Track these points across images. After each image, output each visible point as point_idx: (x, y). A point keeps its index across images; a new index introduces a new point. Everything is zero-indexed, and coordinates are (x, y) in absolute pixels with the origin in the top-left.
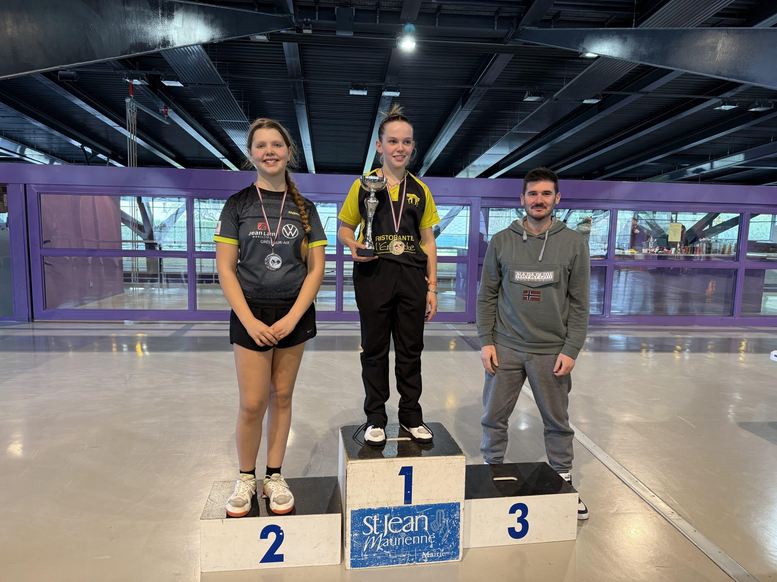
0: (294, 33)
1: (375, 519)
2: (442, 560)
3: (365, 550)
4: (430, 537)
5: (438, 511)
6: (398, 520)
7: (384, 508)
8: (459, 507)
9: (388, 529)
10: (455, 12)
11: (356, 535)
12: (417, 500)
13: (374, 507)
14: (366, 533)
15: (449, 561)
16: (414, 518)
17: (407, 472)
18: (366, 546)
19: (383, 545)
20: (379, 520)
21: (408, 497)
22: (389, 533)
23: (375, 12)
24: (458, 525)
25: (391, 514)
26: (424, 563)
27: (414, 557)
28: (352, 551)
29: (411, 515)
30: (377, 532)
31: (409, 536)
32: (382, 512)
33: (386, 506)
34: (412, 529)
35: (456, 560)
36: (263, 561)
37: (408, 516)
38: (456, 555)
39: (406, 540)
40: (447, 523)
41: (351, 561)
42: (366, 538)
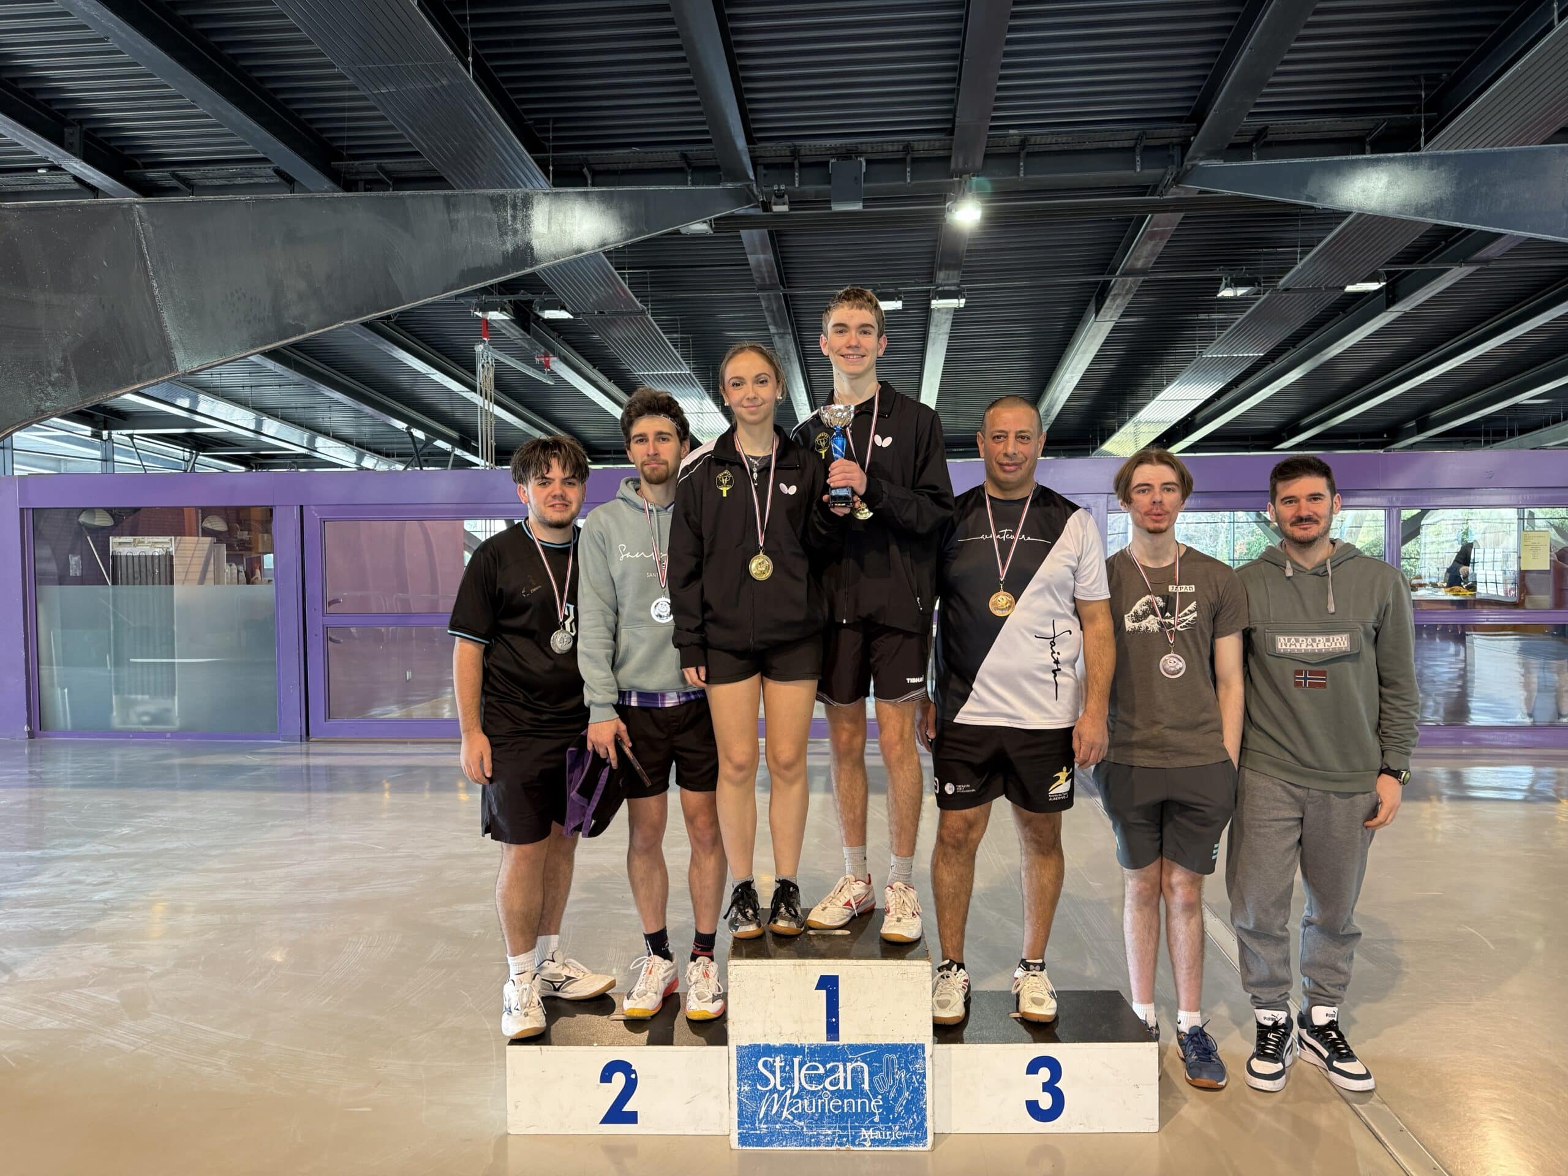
0: (759, 212)
1: (778, 1063)
2: (897, 1146)
3: (761, 1116)
4: (873, 1103)
5: (887, 1056)
6: (816, 1068)
7: (791, 1045)
8: (924, 1052)
9: (800, 1083)
10: (1055, 148)
11: (746, 1088)
12: (848, 1036)
13: (777, 1042)
14: (762, 1086)
15: (909, 1148)
16: (845, 1065)
17: (829, 984)
18: (763, 1110)
19: (793, 1109)
20: (785, 1066)
21: (833, 1029)
22: (802, 1089)
23: (903, 161)
24: (922, 1083)
25: (804, 1057)
26: (865, 1148)
27: (847, 1136)
28: (739, 1116)
29: (838, 1061)
30: (782, 1085)
31: (837, 1097)
32: (790, 1051)
33: (795, 1041)
34: (841, 1086)
35: (921, 1148)
36: (605, 1121)
37: (834, 1061)
38: (921, 1138)
39: (831, 1104)
40: (903, 1080)
41: (739, 1134)
42: (763, 1094)
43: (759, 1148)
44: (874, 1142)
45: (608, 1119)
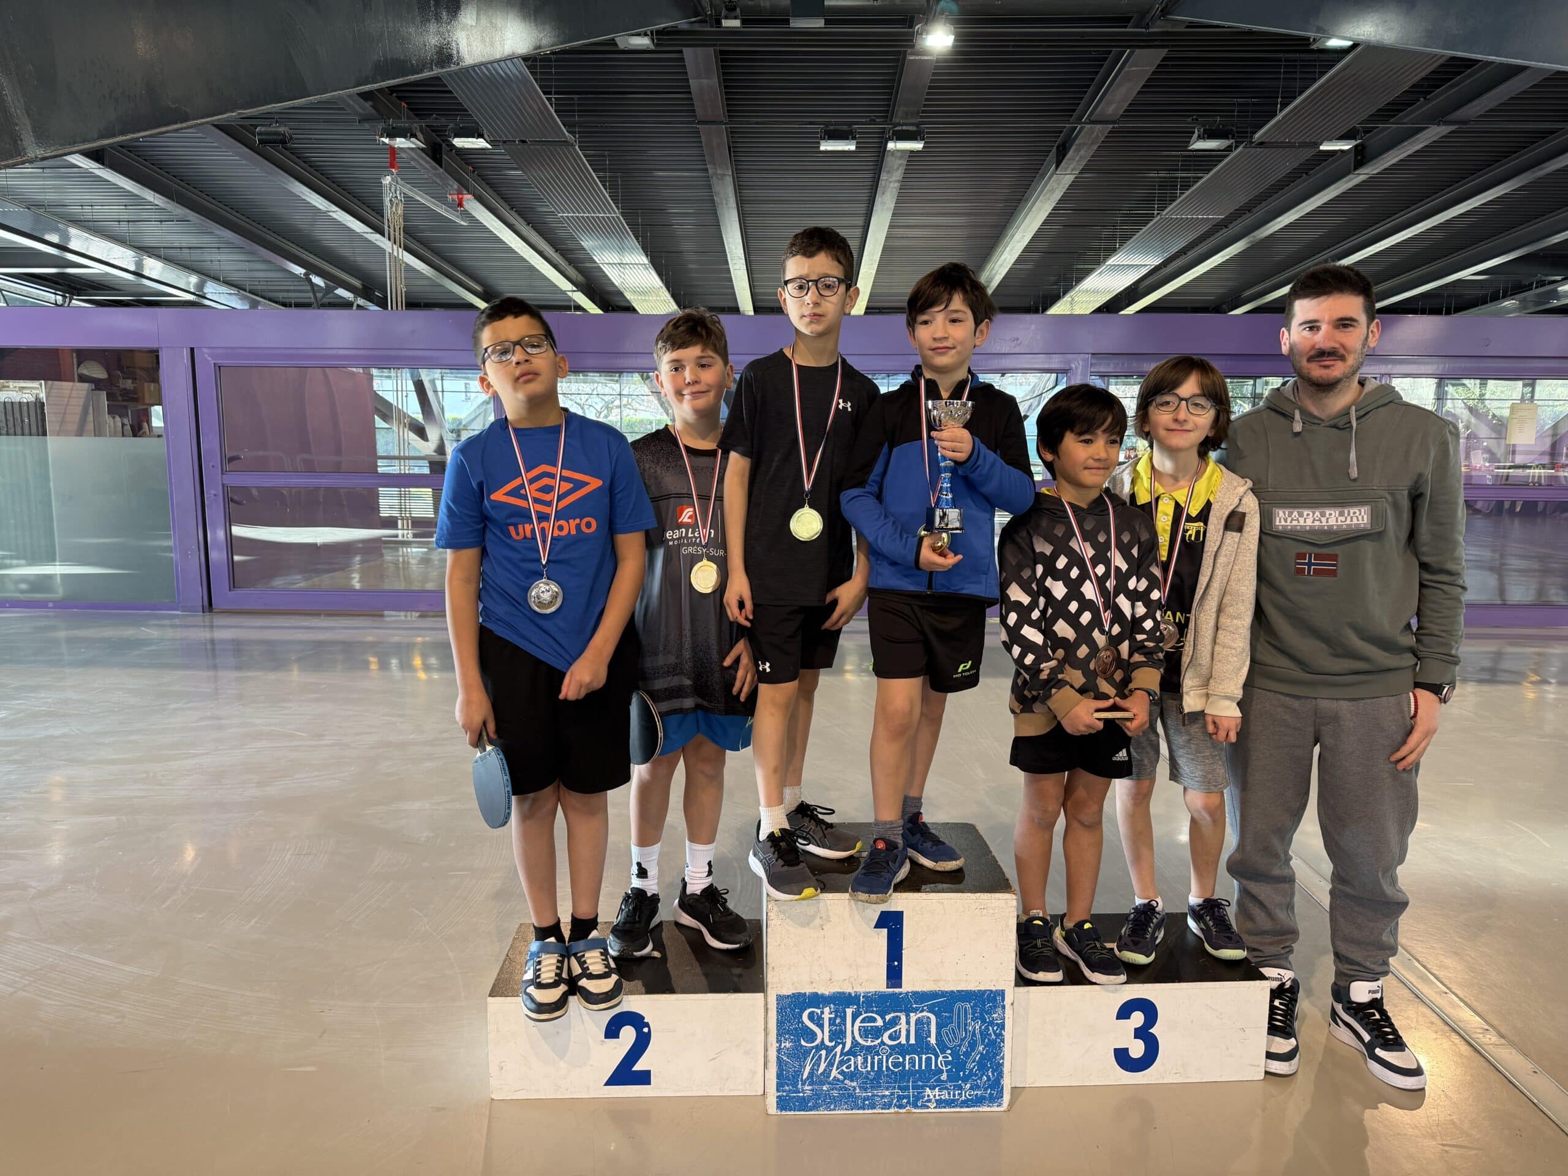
0: (706, 26)
1: (827, 1014)
2: (967, 1107)
3: (805, 1077)
4: (940, 1059)
5: (958, 1004)
6: (874, 1020)
7: (843, 993)
8: (1003, 1000)
9: (854, 1038)
11: (788, 1045)
12: (913, 981)
13: (825, 990)
14: (807, 1042)
15: (980, 1109)
16: (908, 1016)
17: (891, 923)
18: (808, 1069)
19: (844, 1068)
20: (835, 1019)
21: (894, 974)
22: (855, 1043)
24: (1000, 1036)
25: (859, 1007)
26: (929, 1110)
27: (908, 1097)
28: (778, 1077)
29: (901, 1011)
30: (831, 1041)
31: (897, 1053)
32: (841, 1000)
33: (847, 989)
34: (903, 1040)
35: (996, 1109)
36: (611, 1082)
37: (895, 1012)
38: (995, 1097)
39: (890, 1060)
40: (977, 1031)
41: (777, 1097)
42: (807, 1052)
43: (803, 1113)
44: (940, 1103)
45: (613, 1081)
